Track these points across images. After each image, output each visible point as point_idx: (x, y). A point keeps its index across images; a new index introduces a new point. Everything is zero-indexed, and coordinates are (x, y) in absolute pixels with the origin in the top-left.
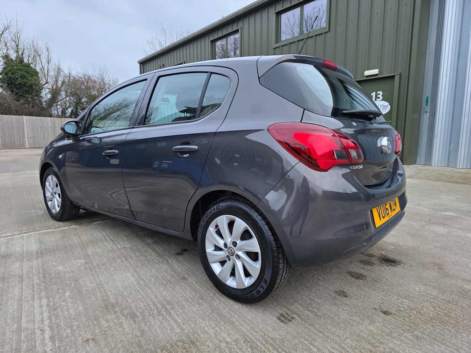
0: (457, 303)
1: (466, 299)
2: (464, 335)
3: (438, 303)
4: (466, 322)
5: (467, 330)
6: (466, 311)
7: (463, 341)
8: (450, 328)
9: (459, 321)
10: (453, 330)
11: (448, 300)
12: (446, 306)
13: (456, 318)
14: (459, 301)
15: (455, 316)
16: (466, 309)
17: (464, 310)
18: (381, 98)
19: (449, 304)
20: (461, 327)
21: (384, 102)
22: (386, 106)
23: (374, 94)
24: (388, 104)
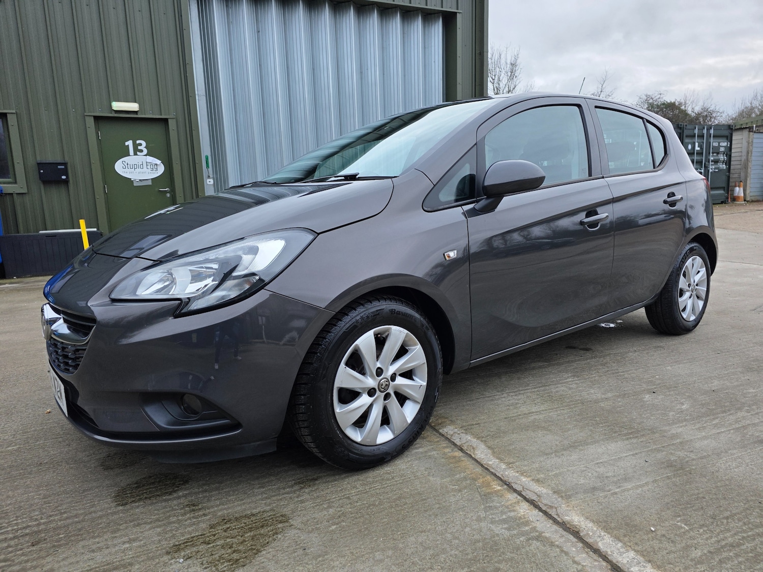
18: (145, 151)
21: (150, 159)
22: (157, 165)
23: (130, 143)
24: (159, 162)
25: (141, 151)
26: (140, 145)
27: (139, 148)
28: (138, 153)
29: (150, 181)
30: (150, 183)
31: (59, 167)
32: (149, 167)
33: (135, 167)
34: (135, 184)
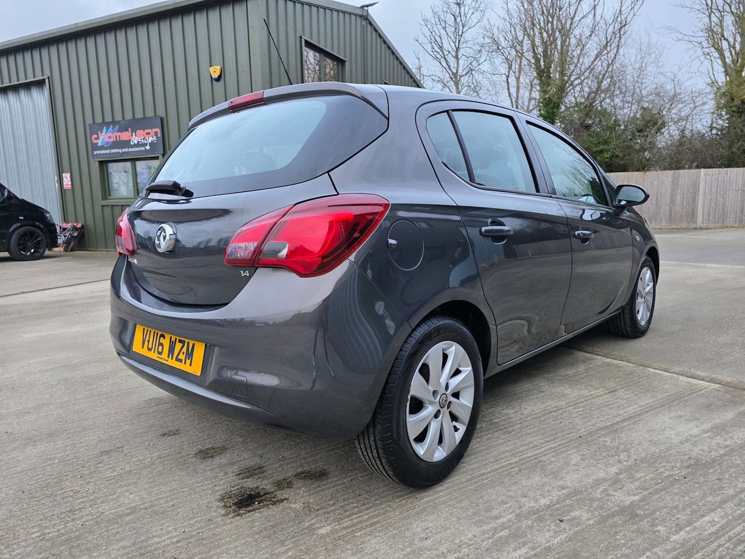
0: (61, 519)
1: (57, 536)
2: (11, 492)
3: (80, 500)
4: (23, 506)
5: (14, 499)
6: (39, 518)
7: (7, 487)
8: (33, 487)
9: (31, 500)
10: (28, 488)
11: (76, 514)
12: (68, 505)
13: (39, 501)
14: (62, 523)
15: (42, 502)
16: (41, 520)
17: (42, 517)
19: (68, 509)
20: (23, 496)
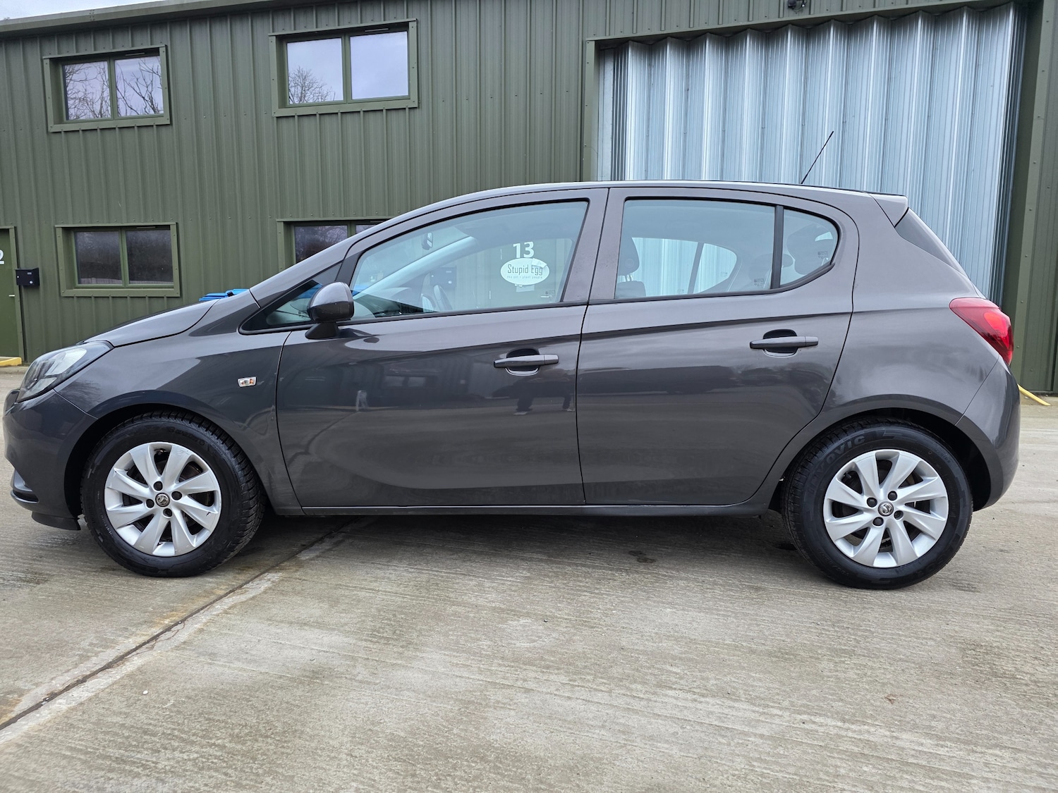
18: (532, 253)
21: (536, 262)
22: (541, 268)
23: (518, 246)
24: (543, 264)
25: (528, 253)
26: (528, 246)
27: (527, 249)
28: (525, 256)
29: (533, 287)
30: (532, 289)
31: (447, 272)
32: (534, 271)
33: (520, 270)
34: (518, 290)
